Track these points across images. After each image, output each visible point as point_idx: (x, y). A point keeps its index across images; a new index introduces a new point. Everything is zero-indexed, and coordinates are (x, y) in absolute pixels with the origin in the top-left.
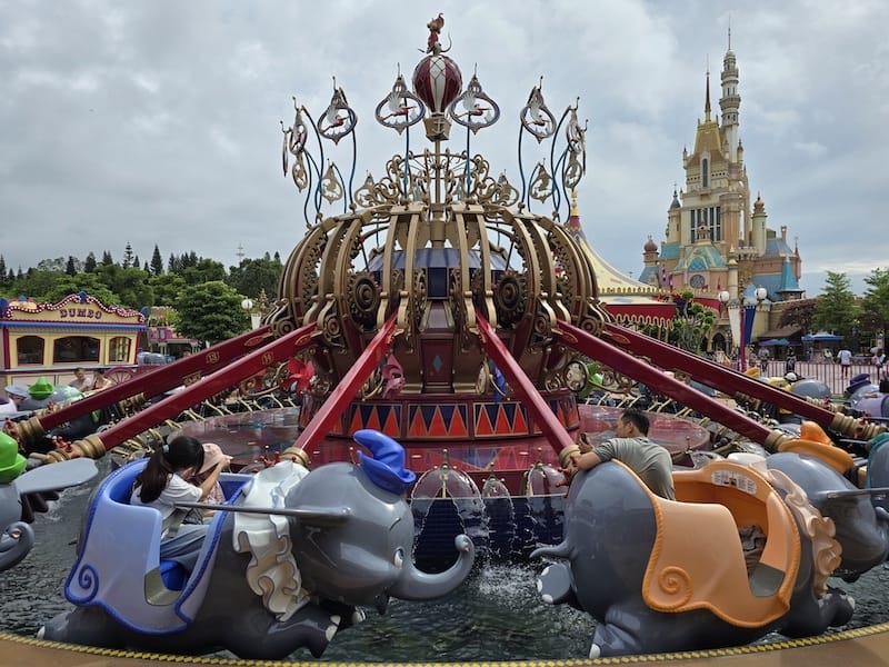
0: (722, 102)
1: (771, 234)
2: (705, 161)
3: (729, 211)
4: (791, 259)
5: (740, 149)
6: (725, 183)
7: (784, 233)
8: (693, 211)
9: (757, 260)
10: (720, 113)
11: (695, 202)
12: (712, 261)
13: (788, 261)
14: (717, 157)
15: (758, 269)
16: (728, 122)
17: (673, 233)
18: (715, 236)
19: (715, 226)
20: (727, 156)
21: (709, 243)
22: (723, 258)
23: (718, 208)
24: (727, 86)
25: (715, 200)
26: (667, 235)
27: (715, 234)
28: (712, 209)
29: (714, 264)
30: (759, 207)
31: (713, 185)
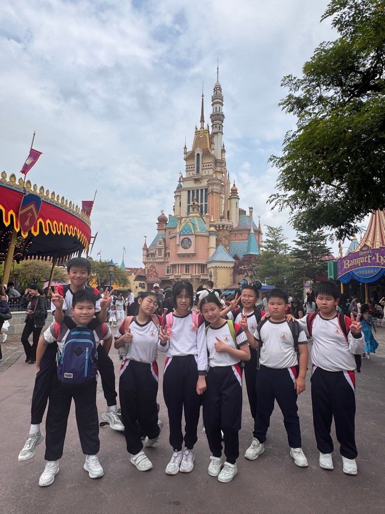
0: (212, 116)
1: (242, 212)
2: (198, 155)
3: (212, 192)
4: (255, 231)
5: (223, 151)
6: (211, 172)
7: (251, 212)
8: (189, 192)
9: (232, 231)
10: (211, 124)
11: (190, 185)
12: (198, 227)
13: (252, 231)
14: (207, 153)
15: (233, 236)
16: (216, 130)
17: (177, 208)
18: (202, 211)
19: (204, 203)
20: (213, 152)
21: (198, 215)
22: (206, 227)
23: (206, 190)
24: (215, 106)
25: (204, 183)
26: (174, 210)
27: (204, 210)
28: (202, 190)
29: (199, 230)
30: (234, 191)
31: (204, 173)
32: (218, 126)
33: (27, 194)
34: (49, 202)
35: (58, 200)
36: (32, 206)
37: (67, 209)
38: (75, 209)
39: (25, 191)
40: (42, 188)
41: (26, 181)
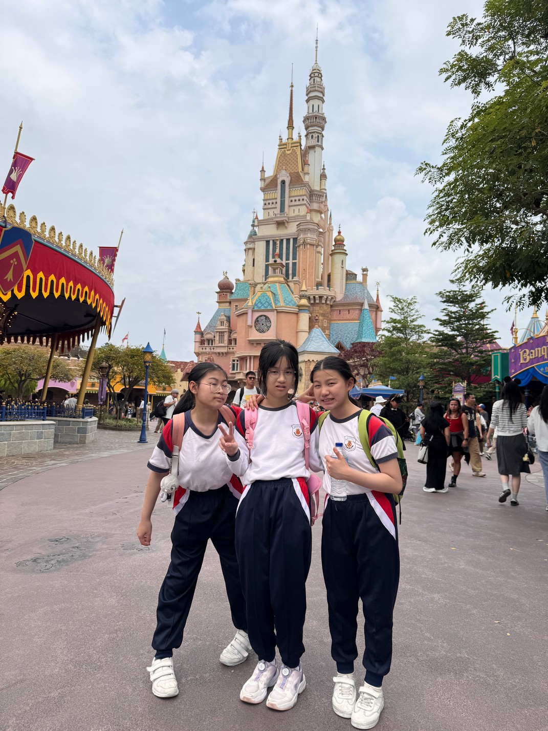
0: (306, 119)
1: (350, 276)
2: (283, 182)
3: (305, 244)
4: (370, 306)
5: (323, 176)
6: (303, 210)
7: (365, 276)
8: (268, 242)
9: (334, 305)
10: (304, 133)
11: (270, 231)
12: (281, 298)
13: (366, 306)
14: (296, 180)
15: (335, 314)
16: (313, 142)
17: (249, 269)
18: (289, 273)
19: (291, 262)
20: (306, 179)
21: (282, 279)
22: (295, 298)
23: (295, 240)
24: (311, 102)
25: (292, 229)
26: (244, 271)
27: (290, 272)
28: (288, 240)
29: (282, 304)
30: (339, 243)
31: (291, 212)
32: (315, 135)
33: (9, 227)
34: (45, 242)
35: (60, 240)
36: (18, 248)
37: (75, 255)
38: (88, 257)
39: (5, 222)
40: (34, 219)
41: (7, 206)
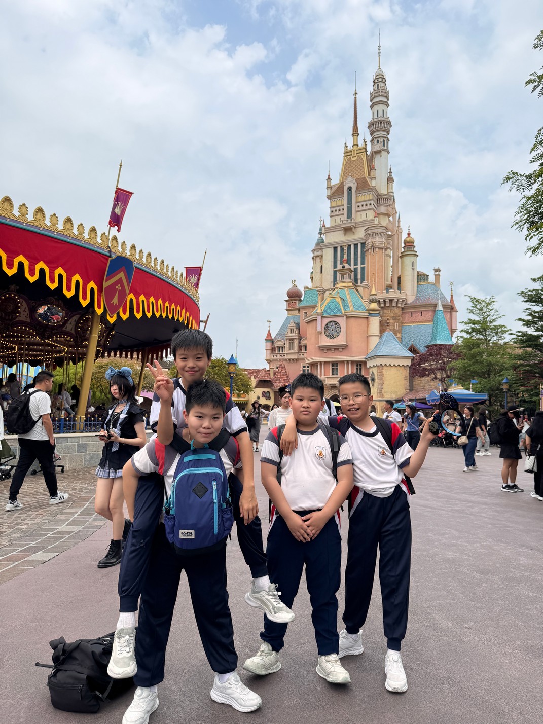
0: (371, 125)
1: (422, 277)
2: (350, 189)
3: (373, 248)
4: (444, 306)
5: (390, 180)
6: (370, 215)
7: (437, 277)
8: (335, 249)
9: (406, 308)
10: (369, 138)
11: (338, 238)
12: (350, 303)
13: (440, 307)
14: (363, 185)
15: (407, 317)
16: (378, 147)
17: (317, 276)
18: (357, 278)
19: (359, 266)
20: (373, 183)
21: (351, 284)
22: (364, 303)
23: (363, 244)
24: (376, 108)
25: (360, 234)
26: (312, 278)
27: (359, 276)
28: (356, 245)
29: (351, 309)
30: (409, 244)
31: (358, 217)
32: (381, 140)
33: (114, 256)
34: (143, 268)
35: (155, 265)
36: (122, 275)
37: (168, 278)
38: (179, 279)
39: (110, 251)
40: (133, 247)
41: (110, 237)
